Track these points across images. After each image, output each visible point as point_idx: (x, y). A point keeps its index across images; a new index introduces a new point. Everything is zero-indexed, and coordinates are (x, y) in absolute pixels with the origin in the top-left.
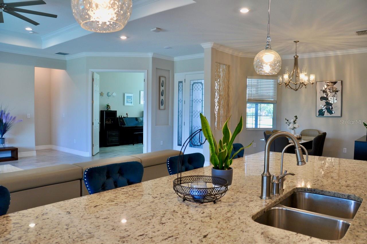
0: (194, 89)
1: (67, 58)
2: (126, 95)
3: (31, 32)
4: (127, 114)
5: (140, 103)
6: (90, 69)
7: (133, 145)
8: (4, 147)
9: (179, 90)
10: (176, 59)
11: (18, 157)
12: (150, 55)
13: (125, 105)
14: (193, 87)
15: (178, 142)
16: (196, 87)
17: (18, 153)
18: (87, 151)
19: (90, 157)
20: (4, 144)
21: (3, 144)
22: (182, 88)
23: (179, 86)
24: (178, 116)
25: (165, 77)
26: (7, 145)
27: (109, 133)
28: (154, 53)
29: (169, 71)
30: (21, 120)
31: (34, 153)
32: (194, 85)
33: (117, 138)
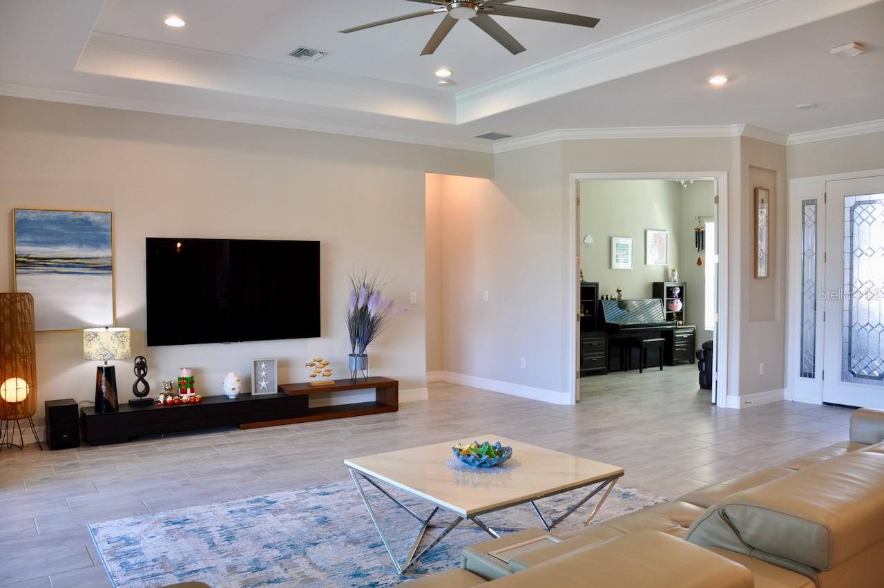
0: (858, 220)
1: (498, 147)
2: (615, 241)
3: (444, 82)
4: (618, 291)
5: (645, 263)
6: (571, 174)
7: (641, 372)
8: (366, 376)
9: (804, 224)
10: (794, 139)
11: (399, 402)
12: (735, 131)
13: (613, 267)
14: (855, 215)
15: (802, 366)
16: (865, 215)
17: (399, 392)
18: (564, 389)
19: (572, 405)
20: (365, 371)
21: (362, 370)
22: (813, 218)
23: (803, 213)
24: (803, 294)
25: (768, 190)
26: (371, 373)
27: (586, 341)
28: (747, 125)
29: (774, 172)
30: (406, 310)
31: (424, 394)
32: (858, 209)
33: (602, 355)
